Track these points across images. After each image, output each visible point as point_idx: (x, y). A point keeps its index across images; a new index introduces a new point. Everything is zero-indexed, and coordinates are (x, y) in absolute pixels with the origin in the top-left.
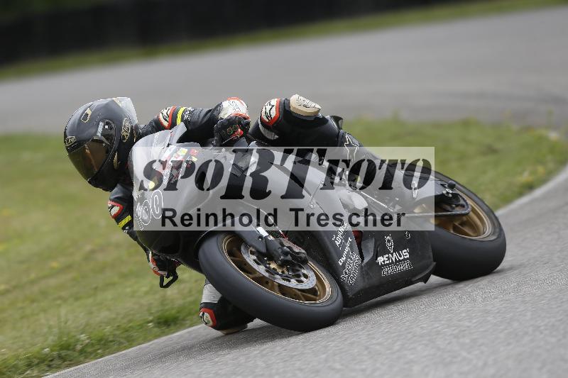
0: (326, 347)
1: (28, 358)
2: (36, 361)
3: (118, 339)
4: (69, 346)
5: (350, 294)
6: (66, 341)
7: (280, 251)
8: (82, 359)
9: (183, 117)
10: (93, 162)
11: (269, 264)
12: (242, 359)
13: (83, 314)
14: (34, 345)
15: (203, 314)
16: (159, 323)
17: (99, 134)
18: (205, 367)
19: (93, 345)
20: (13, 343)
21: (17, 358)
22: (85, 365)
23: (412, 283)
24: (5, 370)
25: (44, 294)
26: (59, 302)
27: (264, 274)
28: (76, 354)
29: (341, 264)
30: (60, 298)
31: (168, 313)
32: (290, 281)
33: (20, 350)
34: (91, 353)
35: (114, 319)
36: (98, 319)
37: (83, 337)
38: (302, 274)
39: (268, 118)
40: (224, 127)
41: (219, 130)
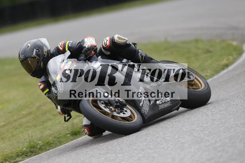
0: (146, 139)
1: (17, 153)
2: (20, 154)
3: (55, 142)
4: (34, 146)
5: (146, 118)
6: (33, 144)
7: (114, 102)
8: (40, 152)
10: (32, 66)
12: (110, 147)
13: (38, 133)
14: (19, 147)
15: (84, 130)
16: (72, 134)
17: (34, 54)
18: (94, 151)
19: (44, 145)
20: (10, 147)
21: (12, 153)
22: (42, 154)
23: (172, 111)
24: (7, 158)
25: (21, 125)
26: (27, 128)
28: (37, 150)
29: (141, 105)
30: (28, 127)
31: (75, 130)
32: (120, 114)
33: (13, 150)
34: (44, 149)
35: (53, 134)
36: (45, 134)
37: (40, 142)
38: (124, 111)
39: (105, 46)
40: (86, 51)
41: (84, 53)
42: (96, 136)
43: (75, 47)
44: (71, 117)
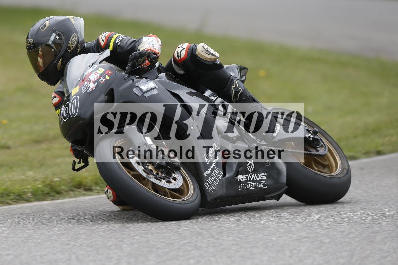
5: (209, 199)
9: (115, 41)
11: (148, 166)
15: (108, 191)
17: (50, 42)
23: (265, 200)
27: (141, 172)
29: (206, 175)
32: (160, 181)
38: (172, 177)
39: (178, 57)
40: (136, 57)
41: (133, 59)
42: (125, 208)
43: (126, 47)
44: (86, 164)
